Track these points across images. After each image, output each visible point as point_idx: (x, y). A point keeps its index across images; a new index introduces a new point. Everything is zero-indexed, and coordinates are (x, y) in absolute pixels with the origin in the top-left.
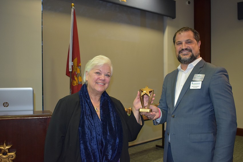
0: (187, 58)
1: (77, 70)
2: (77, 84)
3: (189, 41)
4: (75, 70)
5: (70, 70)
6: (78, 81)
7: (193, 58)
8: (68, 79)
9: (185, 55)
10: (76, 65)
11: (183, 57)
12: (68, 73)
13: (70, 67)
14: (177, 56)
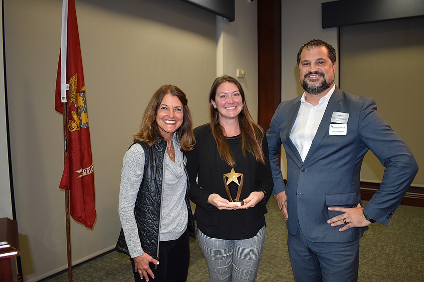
0: (317, 86)
1: (77, 99)
2: (78, 127)
3: (321, 61)
4: (73, 100)
5: (64, 101)
6: (81, 123)
7: (325, 86)
8: (60, 118)
9: (313, 81)
10: (76, 91)
11: (310, 84)
12: (59, 107)
13: (64, 94)
14: (302, 82)
